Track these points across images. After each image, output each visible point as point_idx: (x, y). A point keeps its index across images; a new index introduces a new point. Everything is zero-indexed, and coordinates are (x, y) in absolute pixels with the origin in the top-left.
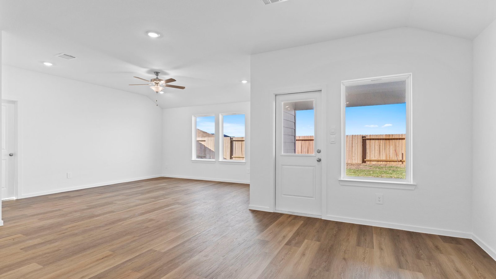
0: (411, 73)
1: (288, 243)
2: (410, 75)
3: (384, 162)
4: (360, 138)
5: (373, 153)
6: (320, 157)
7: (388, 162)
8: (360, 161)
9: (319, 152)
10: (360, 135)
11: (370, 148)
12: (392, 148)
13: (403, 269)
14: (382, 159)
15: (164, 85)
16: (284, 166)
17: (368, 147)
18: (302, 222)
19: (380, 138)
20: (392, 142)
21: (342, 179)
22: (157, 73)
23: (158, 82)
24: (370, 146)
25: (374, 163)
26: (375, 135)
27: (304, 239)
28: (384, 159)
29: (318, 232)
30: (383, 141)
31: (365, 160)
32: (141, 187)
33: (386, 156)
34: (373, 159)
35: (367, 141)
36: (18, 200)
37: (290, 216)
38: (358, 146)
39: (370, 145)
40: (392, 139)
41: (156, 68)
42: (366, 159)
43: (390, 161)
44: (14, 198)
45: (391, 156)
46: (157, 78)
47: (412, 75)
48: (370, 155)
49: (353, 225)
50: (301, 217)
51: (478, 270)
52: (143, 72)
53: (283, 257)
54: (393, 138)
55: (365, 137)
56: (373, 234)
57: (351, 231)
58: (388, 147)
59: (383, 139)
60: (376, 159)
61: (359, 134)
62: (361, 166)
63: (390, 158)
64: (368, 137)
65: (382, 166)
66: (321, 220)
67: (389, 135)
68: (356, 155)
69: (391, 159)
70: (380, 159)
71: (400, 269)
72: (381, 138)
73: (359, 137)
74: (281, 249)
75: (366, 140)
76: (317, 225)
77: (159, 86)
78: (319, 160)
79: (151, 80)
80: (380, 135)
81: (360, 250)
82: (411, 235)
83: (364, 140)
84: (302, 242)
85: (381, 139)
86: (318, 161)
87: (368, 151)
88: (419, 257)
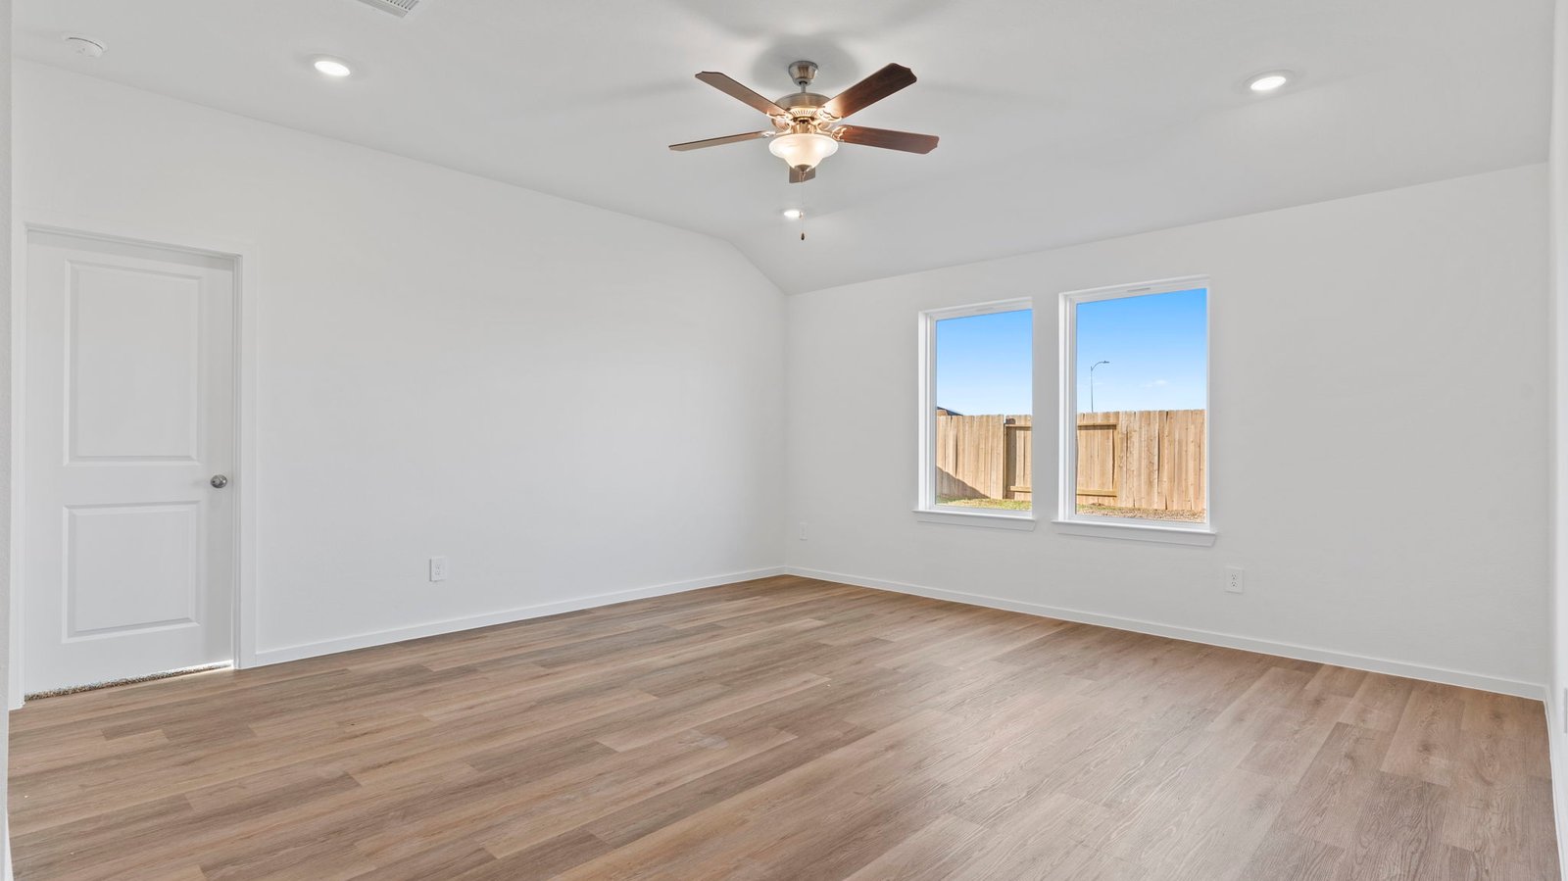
22: (803, 70)
23: (808, 111)
32: (713, 630)
36: (239, 671)
44: (229, 665)
46: (804, 92)
77: (812, 135)
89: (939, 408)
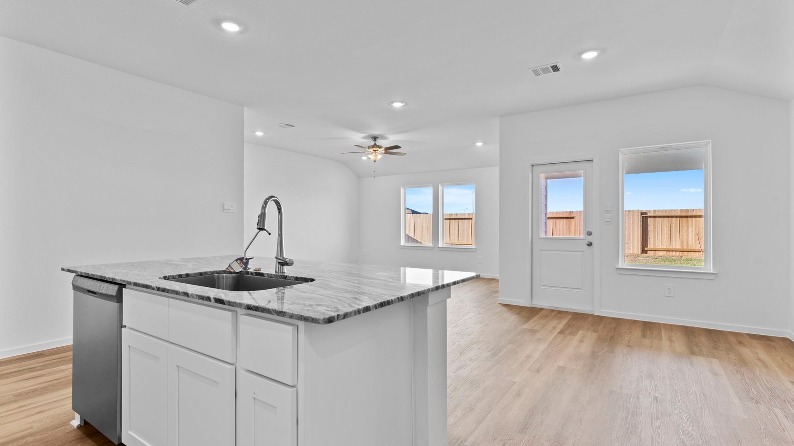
0: (711, 141)
1: (561, 332)
2: (709, 142)
3: (678, 253)
4: (638, 215)
5: (658, 238)
6: (591, 241)
7: (685, 253)
8: (637, 249)
9: (590, 234)
10: (638, 210)
11: (654, 231)
12: (692, 231)
13: (696, 355)
14: (674, 248)
15: (384, 152)
16: (542, 251)
17: (650, 228)
18: (570, 317)
19: (670, 214)
20: (692, 222)
21: (620, 267)
22: (375, 138)
23: (376, 149)
24: (654, 228)
25: (661, 253)
26: (663, 210)
27: (578, 329)
28: (678, 247)
29: (592, 325)
30: (676, 221)
31: (646, 249)
33: (682, 243)
34: (660, 247)
35: (649, 219)
37: (553, 311)
38: (633, 227)
39: (654, 225)
40: (691, 217)
41: (376, 133)
42: (647, 247)
43: (688, 252)
45: (690, 243)
46: (375, 144)
47: (711, 142)
48: (654, 240)
49: (634, 322)
50: (567, 312)
51: (783, 360)
52: (358, 138)
53: (560, 342)
54: (694, 214)
55: (646, 213)
56: (661, 329)
57: (634, 326)
58: (685, 229)
59: (676, 217)
60: (665, 247)
61: (636, 209)
62: (639, 258)
63: (688, 246)
64: (652, 214)
65: (674, 258)
66: (593, 315)
67: (687, 211)
68: (631, 241)
69: (689, 248)
70: (671, 247)
71: (693, 356)
72: (674, 214)
73: (636, 214)
74: (556, 335)
75: (647, 217)
76: (590, 319)
77: (377, 154)
78: (590, 244)
79: (369, 148)
80: (672, 210)
81: (647, 342)
82: (710, 333)
83: (645, 218)
84: (577, 332)
85: (672, 217)
86: (588, 245)
87: (651, 235)
88: (716, 348)
89: (408, 209)
